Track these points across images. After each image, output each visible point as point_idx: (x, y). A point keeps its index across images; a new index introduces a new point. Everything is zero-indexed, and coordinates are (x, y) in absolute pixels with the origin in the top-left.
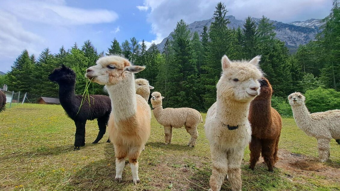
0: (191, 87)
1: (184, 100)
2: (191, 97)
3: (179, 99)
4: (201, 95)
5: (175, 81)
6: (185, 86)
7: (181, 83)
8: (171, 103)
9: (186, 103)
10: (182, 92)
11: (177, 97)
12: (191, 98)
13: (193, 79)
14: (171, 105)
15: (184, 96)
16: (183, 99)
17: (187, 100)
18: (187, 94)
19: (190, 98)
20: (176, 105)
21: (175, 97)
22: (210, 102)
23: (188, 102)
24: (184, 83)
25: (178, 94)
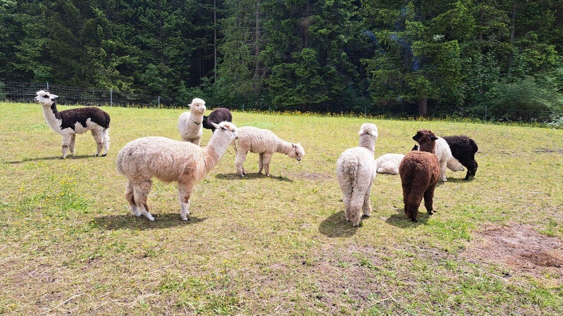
0: (332, 36)
1: (313, 75)
2: (334, 64)
3: (297, 73)
4: (361, 60)
5: (287, 15)
6: (316, 31)
7: (305, 21)
8: (274, 83)
9: (318, 85)
10: (307, 50)
11: (292, 65)
12: (333, 69)
13: (341, 7)
14: (274, 88)
15: (313, 63)
16: (311, 72)
17: (321, 73)
18: (323, 57)
19: (329, 69)
20: (290, 89)
21: (287, 65)
22: (386, 82)
23: (325, 79)
24: (313, 23)
25: (294, 55)
